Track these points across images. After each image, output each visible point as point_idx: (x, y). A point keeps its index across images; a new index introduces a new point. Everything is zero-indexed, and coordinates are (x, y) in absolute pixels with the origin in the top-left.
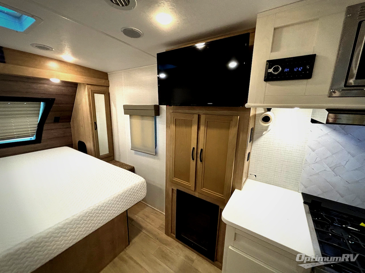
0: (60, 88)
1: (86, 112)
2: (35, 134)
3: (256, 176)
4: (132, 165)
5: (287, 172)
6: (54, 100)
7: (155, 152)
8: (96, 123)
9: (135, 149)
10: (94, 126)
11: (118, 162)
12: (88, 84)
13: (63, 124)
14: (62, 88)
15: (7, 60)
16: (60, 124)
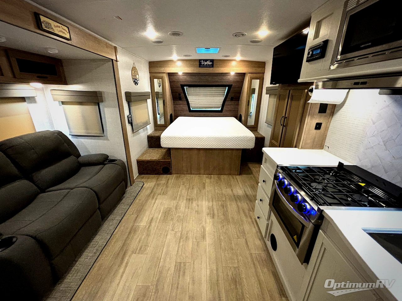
0: (235, 77)
2: (221, 107)
3: (328, 147)
5: (350, 144)
6: (232, 85)
8: (249, 101)
9: (267, 123)
12: (249, 73)
13: (235, 102)
14: (237, 77)
15: (214, 66)
16: (233, 102)
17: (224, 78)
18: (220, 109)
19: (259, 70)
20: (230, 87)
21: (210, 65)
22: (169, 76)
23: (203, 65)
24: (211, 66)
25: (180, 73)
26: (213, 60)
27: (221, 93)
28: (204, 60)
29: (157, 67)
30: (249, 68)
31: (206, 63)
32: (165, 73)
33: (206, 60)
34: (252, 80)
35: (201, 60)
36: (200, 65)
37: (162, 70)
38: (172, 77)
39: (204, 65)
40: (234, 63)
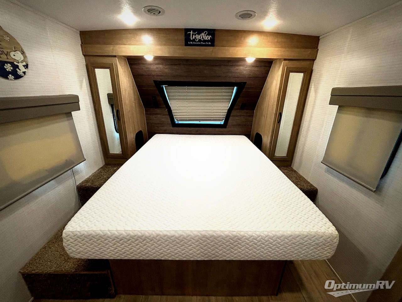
0: (253, 69)
1: (273, 97)
2: (224, 119)
4: (315, 185)
6: (245, 83)
7: (376, 186)
8: (281, 114)
9: (328, 164)
10: (278, 116)
11: (295, 171)
12: (285, 60)
13: (247, 111)
14: (256, 69)
15: (216, 43)
16: (245, 111)
17: (234, 69)
18: (222, 123)
19: (306, 53)
20: (241, 86)
21: (208, 41)
22: (130, 64)
23: (194, 40)
24: (210, 43)
25: (149, 58)
26: (214, 30)
27: (225, 96)
28: (194, 30)
29: (99, 43)
30: (287, 49)
31: (198, 37)
32: (115, 56)
33: (199, 31)
34: (291, 74)
35: (190, 30)
36: (188, 42)
37: (110, 49)
38: (136, 67)
39: (196, 42)
40: (253, 41)
